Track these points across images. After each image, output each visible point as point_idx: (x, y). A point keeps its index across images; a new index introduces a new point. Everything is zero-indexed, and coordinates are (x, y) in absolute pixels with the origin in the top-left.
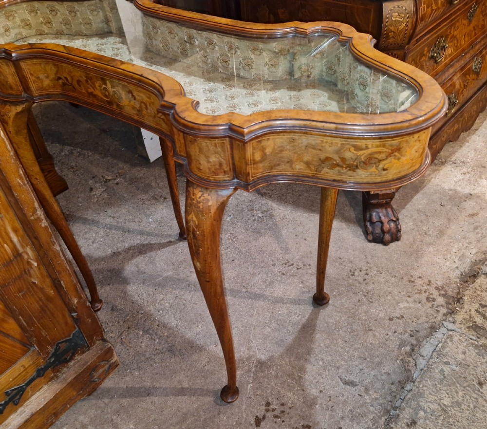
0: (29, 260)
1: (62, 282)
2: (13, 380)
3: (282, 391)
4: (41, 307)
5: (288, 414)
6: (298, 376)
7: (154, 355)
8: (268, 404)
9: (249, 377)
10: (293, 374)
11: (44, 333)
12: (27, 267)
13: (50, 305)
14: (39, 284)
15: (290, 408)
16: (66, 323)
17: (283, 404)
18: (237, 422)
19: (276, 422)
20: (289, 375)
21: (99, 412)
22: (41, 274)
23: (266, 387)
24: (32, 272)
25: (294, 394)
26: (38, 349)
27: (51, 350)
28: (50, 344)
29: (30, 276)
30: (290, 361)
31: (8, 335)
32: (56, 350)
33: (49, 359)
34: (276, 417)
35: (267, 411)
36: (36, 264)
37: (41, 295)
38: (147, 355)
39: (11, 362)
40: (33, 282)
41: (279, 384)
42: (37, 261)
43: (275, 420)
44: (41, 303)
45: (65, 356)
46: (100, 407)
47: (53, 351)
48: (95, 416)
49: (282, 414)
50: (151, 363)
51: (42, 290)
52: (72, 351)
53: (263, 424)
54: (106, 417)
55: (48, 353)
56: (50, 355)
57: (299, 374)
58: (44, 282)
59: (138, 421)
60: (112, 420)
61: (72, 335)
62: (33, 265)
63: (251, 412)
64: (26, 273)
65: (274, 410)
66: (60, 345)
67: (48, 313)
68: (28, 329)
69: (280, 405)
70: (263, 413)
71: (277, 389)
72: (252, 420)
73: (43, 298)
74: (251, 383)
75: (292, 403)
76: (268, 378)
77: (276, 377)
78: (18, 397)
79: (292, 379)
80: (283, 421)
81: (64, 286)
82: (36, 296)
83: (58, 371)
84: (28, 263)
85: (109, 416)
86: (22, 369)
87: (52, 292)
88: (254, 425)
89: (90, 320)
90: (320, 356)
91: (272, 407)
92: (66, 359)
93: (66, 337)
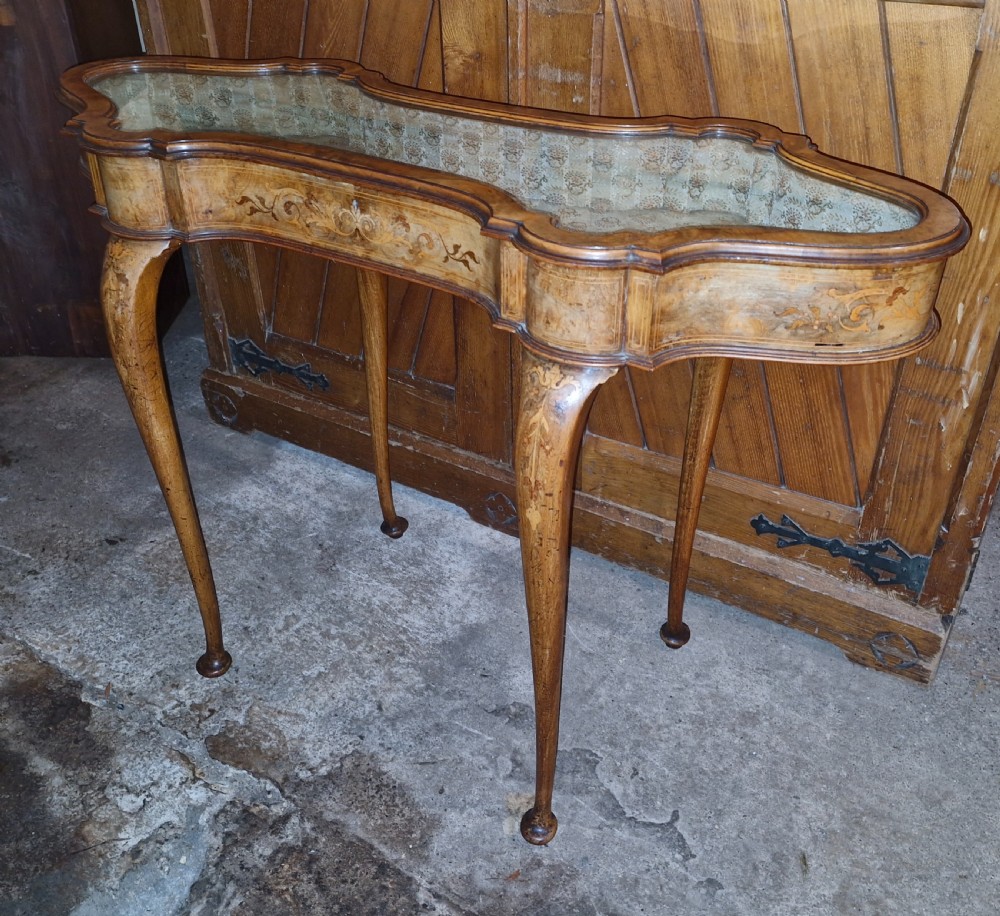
0: (964, 391)
1: (970, 464)
2: (804, 514)
4: (917, 467)
7: (980, 739)
11: (888, 505)
12: (953, 396)
13: (929, 482)
14: (944, 435)
16: (924, 531)
21: (831, 683)
22: (960, 425)
24: (952, 408)
26: (862, 515)
27: (875, 539)
28: (881, 530)
29: (944, 413)
31: (853, 458)
32: (878, 548)
33: (861, 546)
36: (966, 405)
37: (932, 452)
38: (973, 727)
39: (825, 494)
40: (939, 424)
42: (970, 403)
44: (922, 464)
45: (880, 572)
46: (838, 682)
47: (874, 544)
48: (821, 680)
50: (961, 738)
51: (939, 447)
52: (894, 577)
54: (827, 695)
55: (867, 537)
56: (866, 544)
58: (953, 441)
59: (842, 743)
60: (825, 705)
61: (915, 556)
62: (962, 402)
64: (943, 402)
66: (889, 546)
67: (918, 486)
68: (878, 476)
73: (931, 460)
78: (789, 540)
81: (968, 471)
82: (925, 446)
83: (855, 578)
84: (959, 393)
85: (830, 698)
86: (824, 515)
87: (948, 465)
89: (954, 565)
92: (878, 576)
93: (906, 548)
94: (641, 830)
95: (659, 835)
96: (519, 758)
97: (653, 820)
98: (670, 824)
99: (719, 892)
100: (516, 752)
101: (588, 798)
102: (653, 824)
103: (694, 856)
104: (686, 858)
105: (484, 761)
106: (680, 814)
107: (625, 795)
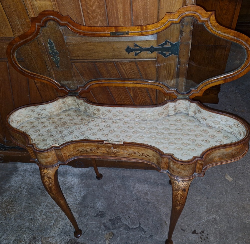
3: (212, 234)
5: (206, 242)
6: (223, 237)
8: (203, 232)
9: (207, 218)
10: (222, 235)
15: (208, 241)
17: (207, 238)
18: (188, 224)
19: (199, 239)
20: (220, 233)
23: (208, 227)
25: (215, 239)
30: (226, 230)
34: (201, 238)
35: (200, 233)
41: (213, 232)
43: (200, 238)
49: (204, 240)
53: (195, 234)
57: (224, 237)
63: (195, 228)
65: (202, 235)
69: (206, 236)
70: (198, 232)
71: (211, 232)
72: (193, 230)
74: (205, 221)
75: (211, 241)
76: (212, 226)
77: (215, 229)
79: (220, 235)
80: (201, 242)
88: (192, 231)
90: (239, 241)
91: (203, 234)
94: (135, 230)
95: (138, 230)
96: (105, 225)
97: (136, 227)
98: (139, 226)
99: (153, 237)
100: (104, 224)
101: (122, 228)
102: (136, 228)
103: (146, 232)
104: (145, 233)
105: (98, 229)
106: (140, 223)
107: (129, 223)
